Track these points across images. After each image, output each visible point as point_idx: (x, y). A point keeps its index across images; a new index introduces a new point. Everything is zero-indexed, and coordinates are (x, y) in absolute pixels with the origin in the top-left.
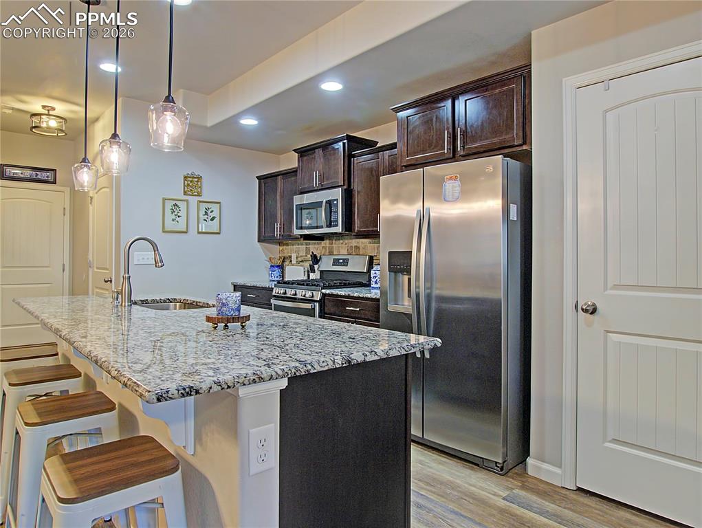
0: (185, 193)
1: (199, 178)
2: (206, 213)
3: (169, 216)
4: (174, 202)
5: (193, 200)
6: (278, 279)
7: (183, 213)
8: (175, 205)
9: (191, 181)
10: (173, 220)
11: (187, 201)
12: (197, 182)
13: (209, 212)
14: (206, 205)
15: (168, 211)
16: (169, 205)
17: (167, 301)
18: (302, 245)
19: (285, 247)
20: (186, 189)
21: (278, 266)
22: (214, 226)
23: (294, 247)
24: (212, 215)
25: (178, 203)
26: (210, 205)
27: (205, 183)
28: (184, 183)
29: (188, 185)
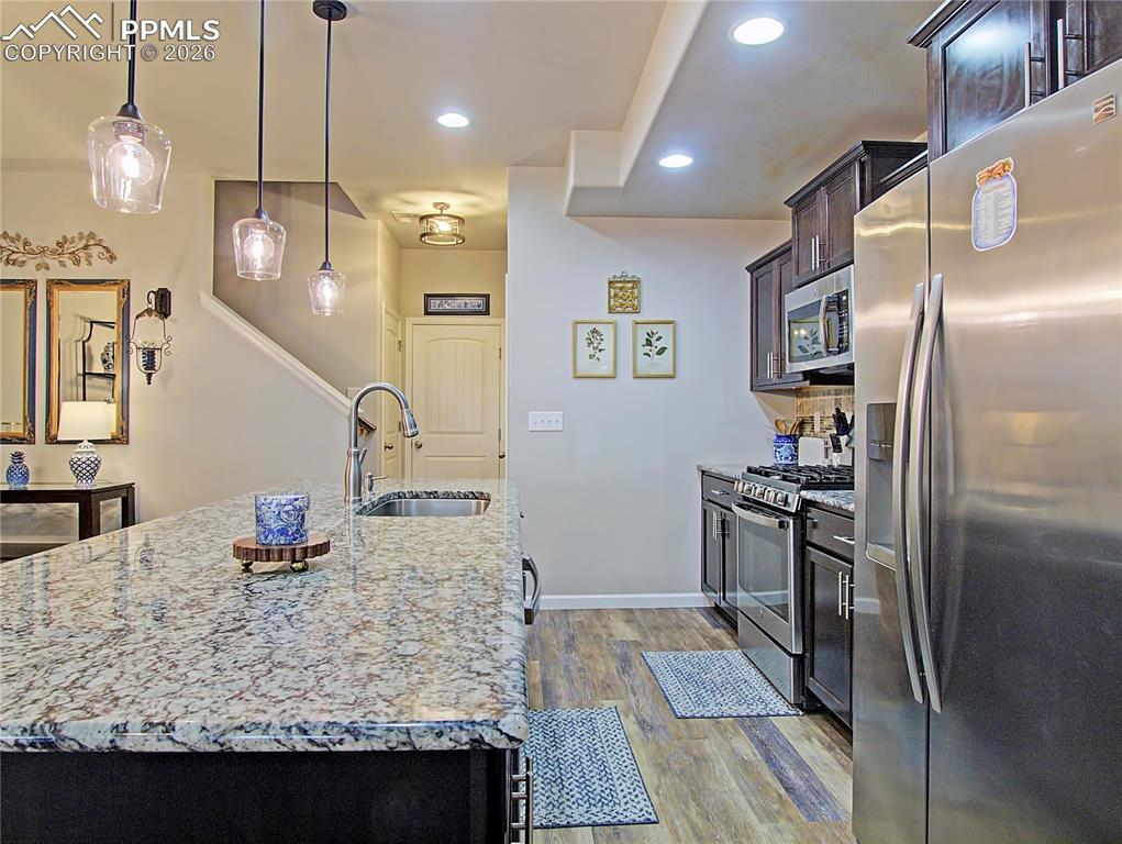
0: (611, 310)
1: (636, 283)
2: (649, 343)
3: (584, 351)
4: (591, 327)
5: (626, 321)
6: (788, 462)
7: (608, 344)
8: (594, 331)
9: (621, 289)
10: (591, 357)
11: (615, 324)
12: (633, 288)
13: (653, 340)
14: (649, 329)
15: (582, 342)
16: (584, 331)
17: (471, 496)
18: (829, 394)
19: (804, 399)
20: (612, 303)
21: (788, 437)
22: (664, 364)
23: (818, 398)
24: (660, 345)
25: (598, 328)
26: (654, 328)
27: (646, 290)
28: (609, 292)
29: (616, 295)
